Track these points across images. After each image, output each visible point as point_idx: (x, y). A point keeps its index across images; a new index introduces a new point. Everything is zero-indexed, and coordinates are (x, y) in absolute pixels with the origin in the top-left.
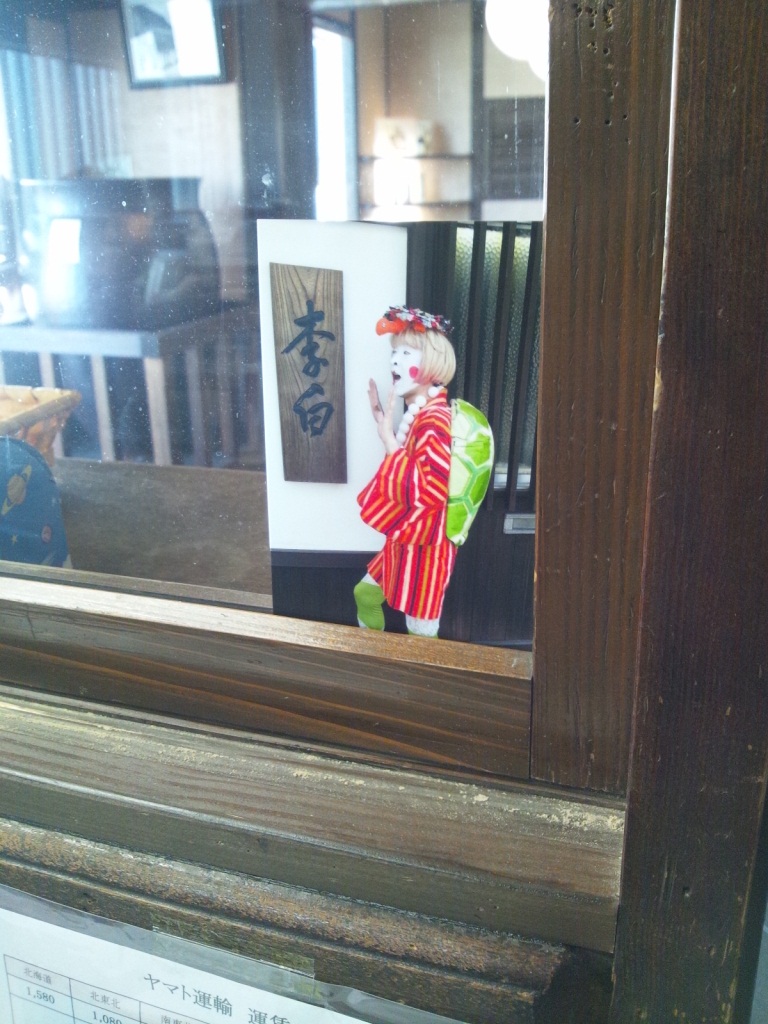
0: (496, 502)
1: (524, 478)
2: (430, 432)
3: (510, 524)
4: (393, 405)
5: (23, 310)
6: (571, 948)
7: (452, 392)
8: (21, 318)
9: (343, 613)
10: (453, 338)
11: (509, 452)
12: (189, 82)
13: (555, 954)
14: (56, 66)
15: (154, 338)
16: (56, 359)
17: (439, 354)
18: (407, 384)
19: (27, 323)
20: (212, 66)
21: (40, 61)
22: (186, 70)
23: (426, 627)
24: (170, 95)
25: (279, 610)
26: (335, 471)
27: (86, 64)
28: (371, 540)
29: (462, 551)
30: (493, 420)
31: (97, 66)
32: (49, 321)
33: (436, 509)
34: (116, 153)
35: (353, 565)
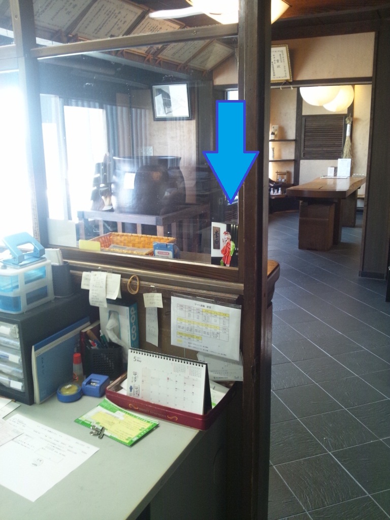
0: (235, 252)
1: (238, 249)
2: (228, 244)
3: (237, 254)
4: (225, 241)
5: (111, 205)
6: (240, 295)
7: (231, 240)
8: (110, 208)
9: (219, 264)
10: (231, 235)
11: (236, 246)
12: (175, 119)
13: (238, 296)
14: (125, 109)
15: (161, 218)
16: (123, 224)
17: (230, 236)
18: (226, 239)
19: (112, 210)
20: (186, 113)
21: (119, 108)
22: (175, 114)
23: (228, 265)
24: (168, 123)
25: (212, 264)
26: (218, 248)
27: (137, 108)
28: (222, 255)
29: (232, 257)
30: (235, 243)
31: (141, 109)
32: (121, 210)
33: (229, 252)
34: (146, 145)
35: (220, 258)
